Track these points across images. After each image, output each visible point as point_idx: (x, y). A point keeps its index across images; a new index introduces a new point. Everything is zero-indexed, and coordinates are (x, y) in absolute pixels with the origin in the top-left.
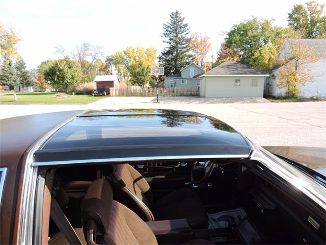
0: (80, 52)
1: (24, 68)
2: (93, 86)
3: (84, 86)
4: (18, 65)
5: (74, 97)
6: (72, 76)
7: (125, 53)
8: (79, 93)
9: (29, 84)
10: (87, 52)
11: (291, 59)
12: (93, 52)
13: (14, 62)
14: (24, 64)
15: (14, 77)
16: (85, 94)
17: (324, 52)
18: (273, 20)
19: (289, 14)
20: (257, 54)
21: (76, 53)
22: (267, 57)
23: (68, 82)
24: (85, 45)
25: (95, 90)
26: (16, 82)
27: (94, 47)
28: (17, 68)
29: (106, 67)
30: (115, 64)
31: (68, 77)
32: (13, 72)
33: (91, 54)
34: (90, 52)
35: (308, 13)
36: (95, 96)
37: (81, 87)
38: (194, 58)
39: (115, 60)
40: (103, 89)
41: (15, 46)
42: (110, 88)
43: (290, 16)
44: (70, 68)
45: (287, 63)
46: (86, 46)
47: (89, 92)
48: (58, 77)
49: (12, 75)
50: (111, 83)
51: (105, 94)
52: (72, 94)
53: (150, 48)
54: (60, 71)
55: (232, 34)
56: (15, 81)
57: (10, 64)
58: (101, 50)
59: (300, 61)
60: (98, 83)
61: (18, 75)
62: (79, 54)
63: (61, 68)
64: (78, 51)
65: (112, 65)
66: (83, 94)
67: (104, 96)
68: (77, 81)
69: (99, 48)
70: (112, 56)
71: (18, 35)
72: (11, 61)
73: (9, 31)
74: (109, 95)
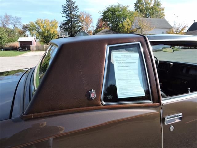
0: (3, 21)
2: (17, 44)
3: (10, 45)
5: (3, 52)
7: (36, 23)
8: (7, 49)
11: (139, 28)
16: (12, 50)
17: (154, 25)
18: (128, 6)
19: (135, 4)
20: (120, 26)
22: (126, 27)
25: (19, 47)
29: (23, 32)
30: (30, 30)
33: (12, 23)
34: (11, 21)
35: (145, 3)
36: (19, 51)
37: (8, 45)
38: (82, 28)
39: (29, 27)
40: (25, 47)
42: (31, 46)
43: (136, 5)
45: (137, 30)
46: (7, 17)
47: (15, 49)
50: (30, 43)
52: (1, 50)
53: (53, 20)
55: (105, 13)
58: (19, 20)
59: (143, 30)
60: (21, 42)
62: (3, 23)
64: (2, 20)
65: (27, 31)
66: (10, 50)
67: (26, 51)
68: (4, 41)
69: (18, 19)
70: (27, 25)
74: (30, 50)
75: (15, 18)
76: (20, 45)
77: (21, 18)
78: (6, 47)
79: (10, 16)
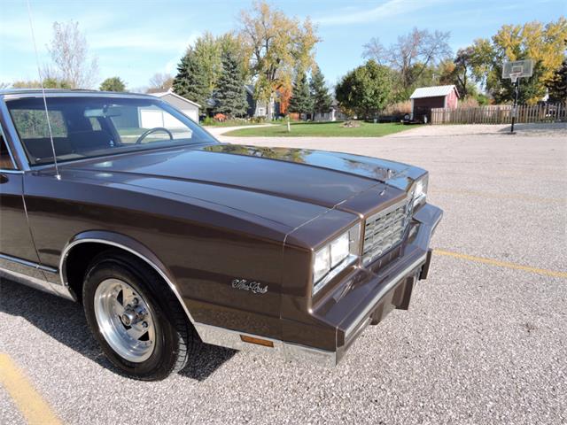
0: (404, 48)
1: (321, 85)
2: (408, 106)
3: (396, 108)
4: (313, 81)
5: (376, 126)
6: (376, 91)
8: (384, 120)
9: (326, 109)
10: (418, 48)
12: (428, 47)
13: (309, 76)
14: (322, 78)
15: (307, 98)
21: (397, 52)
23: (368, 102)
24: (414, 35)
25: (407, 114)
26: (310, 107)
27: (431, 38)
28: (312, 85)
30: (473, 64)
31: (368, 94)
32: (306, 92)
33: (425, 52)
34: (425, 46)
36: (405, 124)
37: (389, 111)
39: (472, 56)
40: (423, 112)
41: (311, 52)
42: (434, 110)
44: (373, 78)
46: (417, 37)
47: (398, 119)
48: (354, 94)
49: (305, 96)
51: (426, 120)
52: (373, 122)
54: (358, 84)
56: (307, 105)
57: (303, 81)
58: (444, 41)
60: (417, 101)
61: (312, 95)
62: (403, 52)
63: (359, 79)
64: (402, 48)
66: (389, 122)
67: (424, 123)
68: (382, 99)
69: (440, 39)
70: (468, 49)
71: (314, 34)
72: (305, 76)
73: (304, 31)
74: (430, 122)
75: (434, 37)
76: (415, 107)
77: (449, 32)
78: (385, 113)
79: (424, 34)
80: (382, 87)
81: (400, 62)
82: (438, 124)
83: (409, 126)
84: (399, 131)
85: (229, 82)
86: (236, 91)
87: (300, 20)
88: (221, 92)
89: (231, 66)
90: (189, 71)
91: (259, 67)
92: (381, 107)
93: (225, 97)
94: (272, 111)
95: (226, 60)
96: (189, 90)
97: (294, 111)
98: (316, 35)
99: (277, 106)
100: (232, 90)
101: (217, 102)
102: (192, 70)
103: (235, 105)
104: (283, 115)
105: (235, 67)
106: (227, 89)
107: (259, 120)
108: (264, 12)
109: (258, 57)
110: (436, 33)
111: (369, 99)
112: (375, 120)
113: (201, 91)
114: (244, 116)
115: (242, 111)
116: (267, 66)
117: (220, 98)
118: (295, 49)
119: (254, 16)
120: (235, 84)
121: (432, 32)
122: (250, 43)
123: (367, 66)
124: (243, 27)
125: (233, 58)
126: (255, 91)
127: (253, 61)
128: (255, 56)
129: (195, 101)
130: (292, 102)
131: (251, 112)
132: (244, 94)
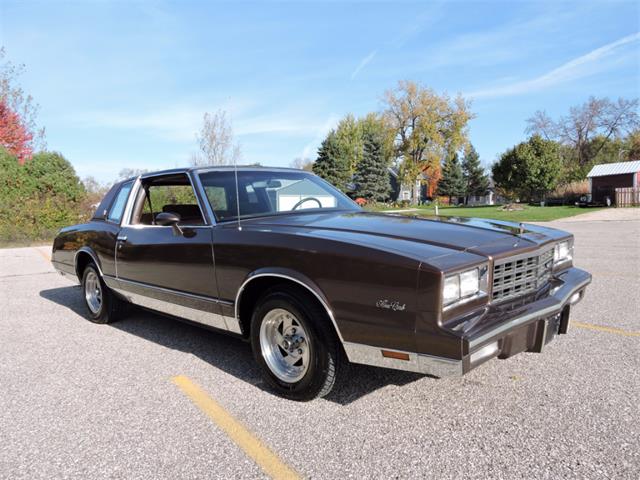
0: (579, 121)
1: (476, 165)
2: (586, 186)
3: (569, 189)
4: (467, 161)
5: (543, 210)
6: (542, 170)
8: (553, 202)
9: (482, 191)
10: (596, 119)
12: (610, 117)
13: (461, 156)
14: (477, 158)
15: (459, 180)
16: (566, 204)
21: (569, 125)
23: (533, 182)
24: (591, 105)
26: (462, 190)
27: (614, 107)
28: (465, 166)
31: (533, 172)
32: (457, 173)
33: (605, 123)
34: (605, 116)
36: (581, 206)
37: (561, 192)
40: (605, 193)
41: (463, 130)
42: (619, 189)
44: (538, 155)
46: (595, 107)
47: (573, 201)
48: (515, 174)
49: (457, 177)
50: (627, 179)
51: (609, 202)
52: (540, 205)
54: (519, 162)
56: (459, 188)
57: (454, 161)
58: (631, 109)
60: (594, 179)
61: (465, 177)
62: (577, 125)
63: (521, 157)
64: (575, 120)
66: (561, 205)
67: (606, 206)
68: (551, 179)
69: (626, 107)
71: (467, 110)
72: (456, 156)
73: (456, 107)
74: (614, 204)
75: (618, 107)
76: (593, 187)
77: (636, 101)
78: (555, 194)
79: (603, 103)
80: (550, 165)
81: (574, 136)
82: (624, 205)
83: (586, 209)
84: (573, 215)
85: (371, 165)
86: (378, 173)
87: (450, 96)
88: (363, 175)
89: (373, 148)
90: (329, 154)
91: (404, 148)
92: (549, 187)
93: (366, 181)
94: (418, 194)
95: (368, 142)
96: (329, 173)
97: (443, 195)
98: (470, 111)
99: (424, 189)
100: (374, 172)
101: (358, 186)
102: (332, 153)
103: (377, 188)
104: (430, 199)
105: (378, 149)
106: (369, 172)
107: (403, 205)
108: (411, 92)
109: (404, 136)
110: (620, 101)
111: (533, 179)
112: (542, 203)
113: (341, 174)
114: (387, 200)
115: (385, 195)
116: (413, 147)
117: (361, 181)
118: (445, 128)
119: (400, 95)
120: (377, 167)
121: (614, 100)
122: (394, 123)
123: (531, 142)
124: (388, 107)
125: (376, 139)
126: (399, 174)
127: (398, 141)
128: (400, 137)
129: (335, 185)
130: (441, 184)
131: (394, 196)
132: (387, 177)
